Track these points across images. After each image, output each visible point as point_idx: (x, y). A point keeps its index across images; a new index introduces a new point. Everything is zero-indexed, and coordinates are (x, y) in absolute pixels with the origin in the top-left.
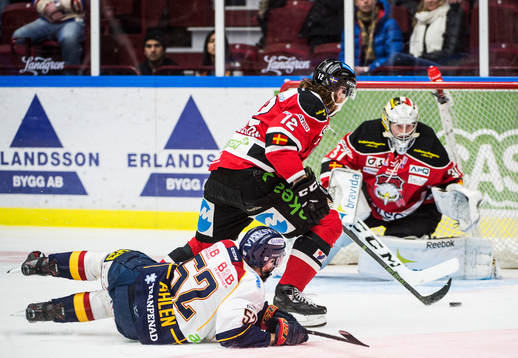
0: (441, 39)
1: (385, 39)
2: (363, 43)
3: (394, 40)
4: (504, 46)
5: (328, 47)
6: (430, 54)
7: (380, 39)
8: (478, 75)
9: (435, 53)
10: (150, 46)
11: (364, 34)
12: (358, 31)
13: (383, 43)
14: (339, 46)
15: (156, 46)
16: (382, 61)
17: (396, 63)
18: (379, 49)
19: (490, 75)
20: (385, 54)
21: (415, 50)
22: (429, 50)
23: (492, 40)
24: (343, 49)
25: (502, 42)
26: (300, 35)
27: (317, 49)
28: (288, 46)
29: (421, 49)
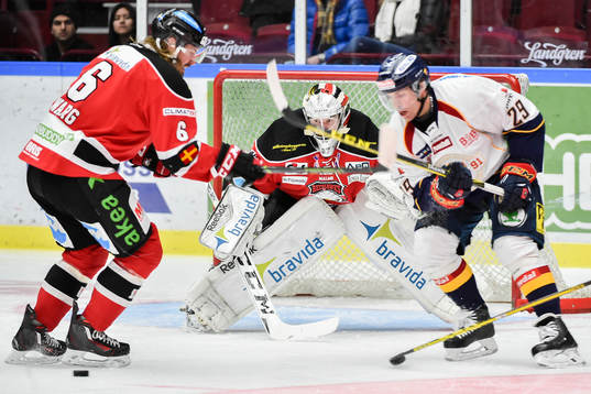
0: (415, 21)
1: (348, 20)
2: (319, 24)
3: (358, 22)
4: (490, 29)
5: (274, 29)
6: (400, 38)
7: (341, 19)
8: (459, 65)
9: (406, 37)
10: (59, 23)
11: (321, 14)
12: (313, 10)
13: (345, 24)
14: (288, 28)
15: (66, 22)
16: (341, 46)
17: (359, 50)
18: (340, 32)
19: (473, 65)
20: (347, 39)
21: (382, 33)
22: (398, 34)
23: (477, 23)
24: (293, 31)
25: (489, 25)
26: (241, 13)
27: (261, 31)
28: (226, 27)
29: (390, 33)
